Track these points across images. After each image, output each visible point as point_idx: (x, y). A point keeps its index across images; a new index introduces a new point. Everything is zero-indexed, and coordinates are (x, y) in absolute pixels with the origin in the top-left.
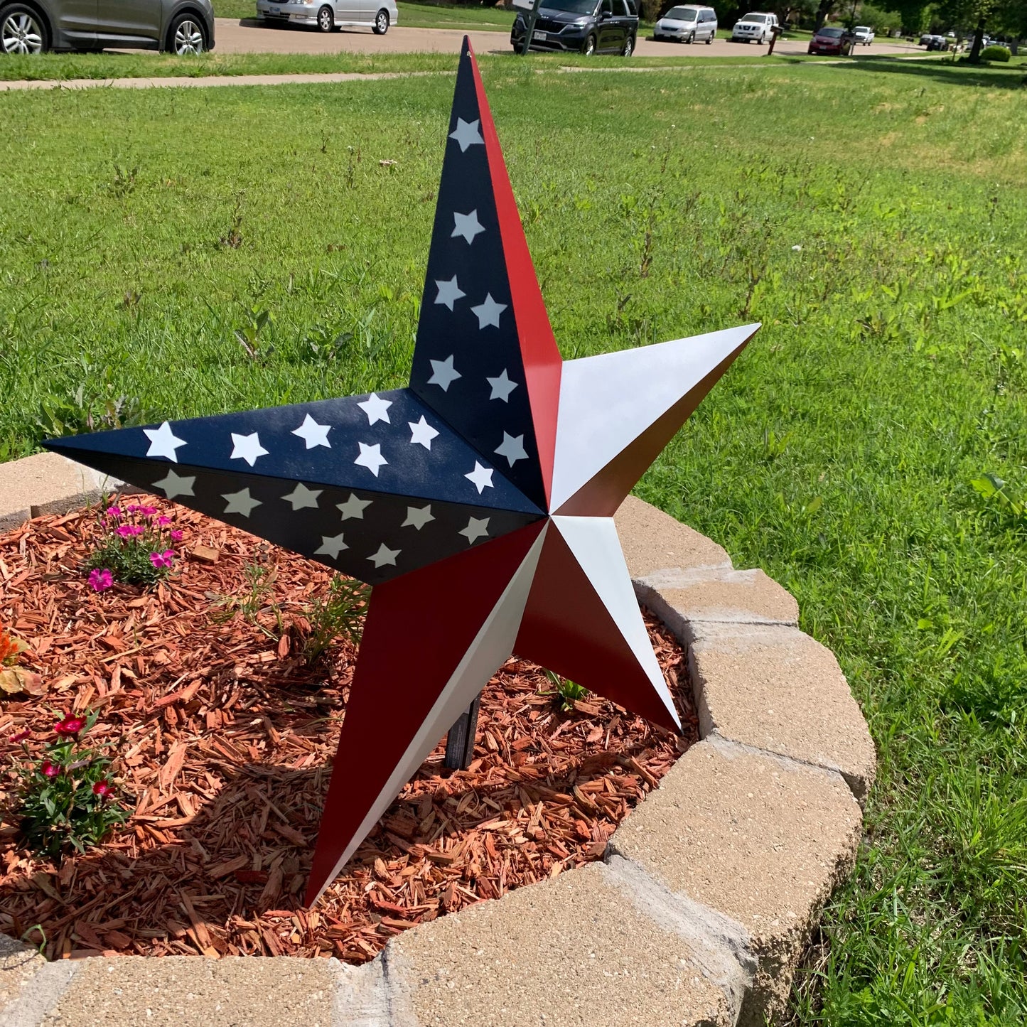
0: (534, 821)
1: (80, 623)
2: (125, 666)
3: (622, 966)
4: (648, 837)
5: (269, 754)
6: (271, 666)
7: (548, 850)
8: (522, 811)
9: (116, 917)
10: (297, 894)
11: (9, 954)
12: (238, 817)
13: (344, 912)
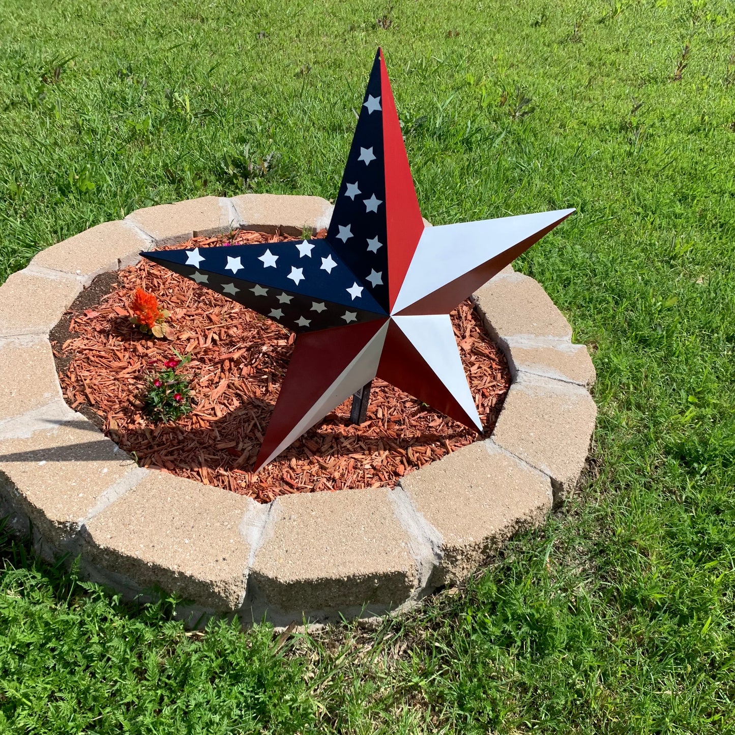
0: (379, 459)
1: (201, 304)
2: (215, 333)
3: (374, 537)
4: (420, 483)
5: (265, 395)
6: (283, 348)
7: (378, 475)
8: (376, 453)
9: (172, 455)
10: (252, 465)
11: (124, 460)
12: (240, 422)
13: (270, 479)
